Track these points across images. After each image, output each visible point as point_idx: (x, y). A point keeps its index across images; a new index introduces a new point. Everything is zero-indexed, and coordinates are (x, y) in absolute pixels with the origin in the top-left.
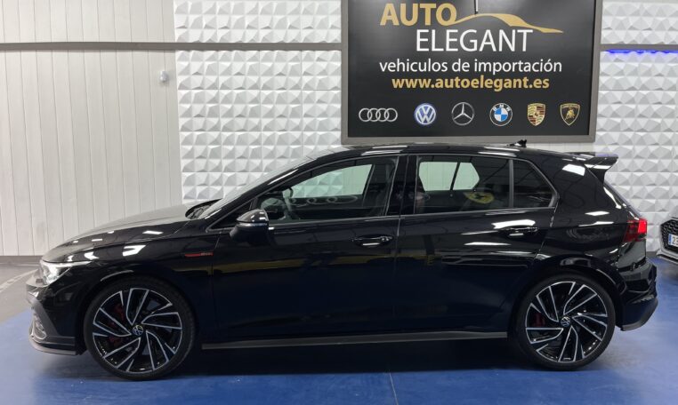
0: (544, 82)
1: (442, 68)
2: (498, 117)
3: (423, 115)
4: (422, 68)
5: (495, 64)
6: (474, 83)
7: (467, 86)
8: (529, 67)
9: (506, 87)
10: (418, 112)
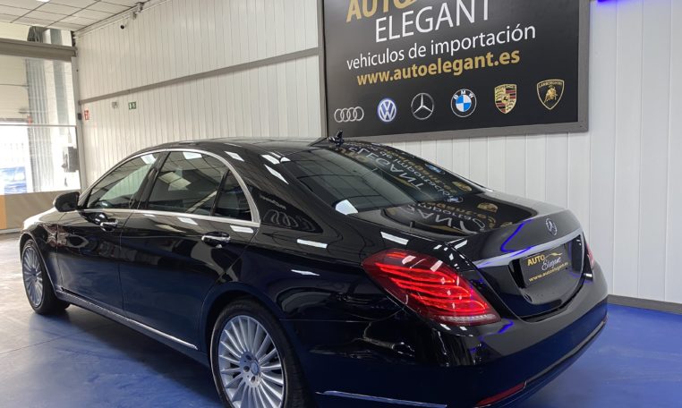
0: (513, 55)
1: (400, 57)
2: (460, 107)
3: (385, 112)
4: (382, 61)
5: (452, 43)
6: (431, 69)
7: (424, 74)
8: (493, 38)
9: (466, 68)
10: (380, 108)
